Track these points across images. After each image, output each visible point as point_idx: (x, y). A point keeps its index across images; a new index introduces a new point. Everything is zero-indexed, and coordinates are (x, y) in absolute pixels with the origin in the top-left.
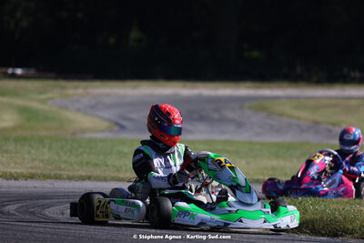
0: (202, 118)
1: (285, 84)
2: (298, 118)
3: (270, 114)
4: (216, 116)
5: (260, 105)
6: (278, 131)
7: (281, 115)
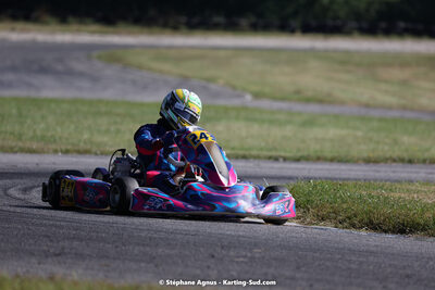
0: (44, 70)
1: (136, 29)
2: (161, 72)
3: (127, 66)
4: (60, 67)
5: (112, 55)
6: (145, 87)
7: (140, 67)
